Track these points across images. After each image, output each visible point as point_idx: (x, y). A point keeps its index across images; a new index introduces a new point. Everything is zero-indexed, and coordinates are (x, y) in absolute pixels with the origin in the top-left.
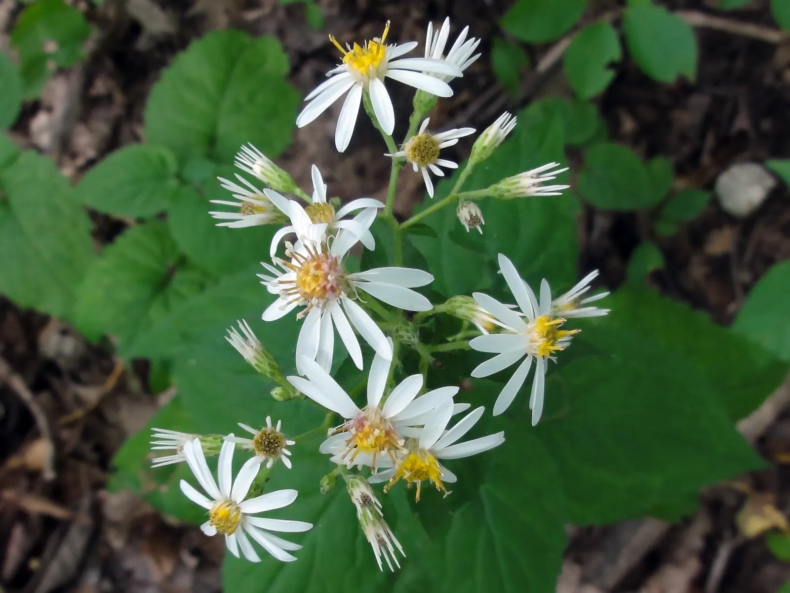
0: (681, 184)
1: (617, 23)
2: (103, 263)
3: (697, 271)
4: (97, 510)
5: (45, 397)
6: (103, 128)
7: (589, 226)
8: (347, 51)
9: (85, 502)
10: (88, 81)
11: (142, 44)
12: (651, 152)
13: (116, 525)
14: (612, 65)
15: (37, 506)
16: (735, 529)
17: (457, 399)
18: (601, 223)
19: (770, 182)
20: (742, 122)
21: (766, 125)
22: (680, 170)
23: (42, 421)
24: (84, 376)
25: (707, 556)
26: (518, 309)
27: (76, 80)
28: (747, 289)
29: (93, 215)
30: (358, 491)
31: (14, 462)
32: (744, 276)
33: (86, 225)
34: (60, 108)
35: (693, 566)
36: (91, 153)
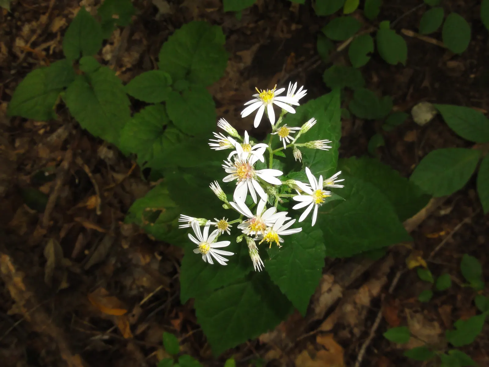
0: (395, 108)
1: (374, 34)
2: (134, 121)
3: (399, 149)
4: (118, 230)
5: (98, 176)
6: (136, 55)
7: (353, 124)
8: (261, 92)
9: (113, 227)
10: (132, 34)
11: (158, 17)
12: (385, 93)
13: (125, 238)
14: (369, 54)
15: (89, 226)
16: (405, 265)
17: (287, 216)
18: (358, 123)
19: (434, 112)
20: (426, 83)
21: (437, 85)
22: (395, 103)
23: (97, 188)
24: (117, 168)
25: (391, 276)
26: (310, 186)
27: (126, 32)
28: (420, 158)
29: (132, 99)
30: (251, 243)
31: (81, 205)
32: (420, 153)
33: (127, 103)
34: (116, 44)
35: (384, 280)
36: (129, 66)
